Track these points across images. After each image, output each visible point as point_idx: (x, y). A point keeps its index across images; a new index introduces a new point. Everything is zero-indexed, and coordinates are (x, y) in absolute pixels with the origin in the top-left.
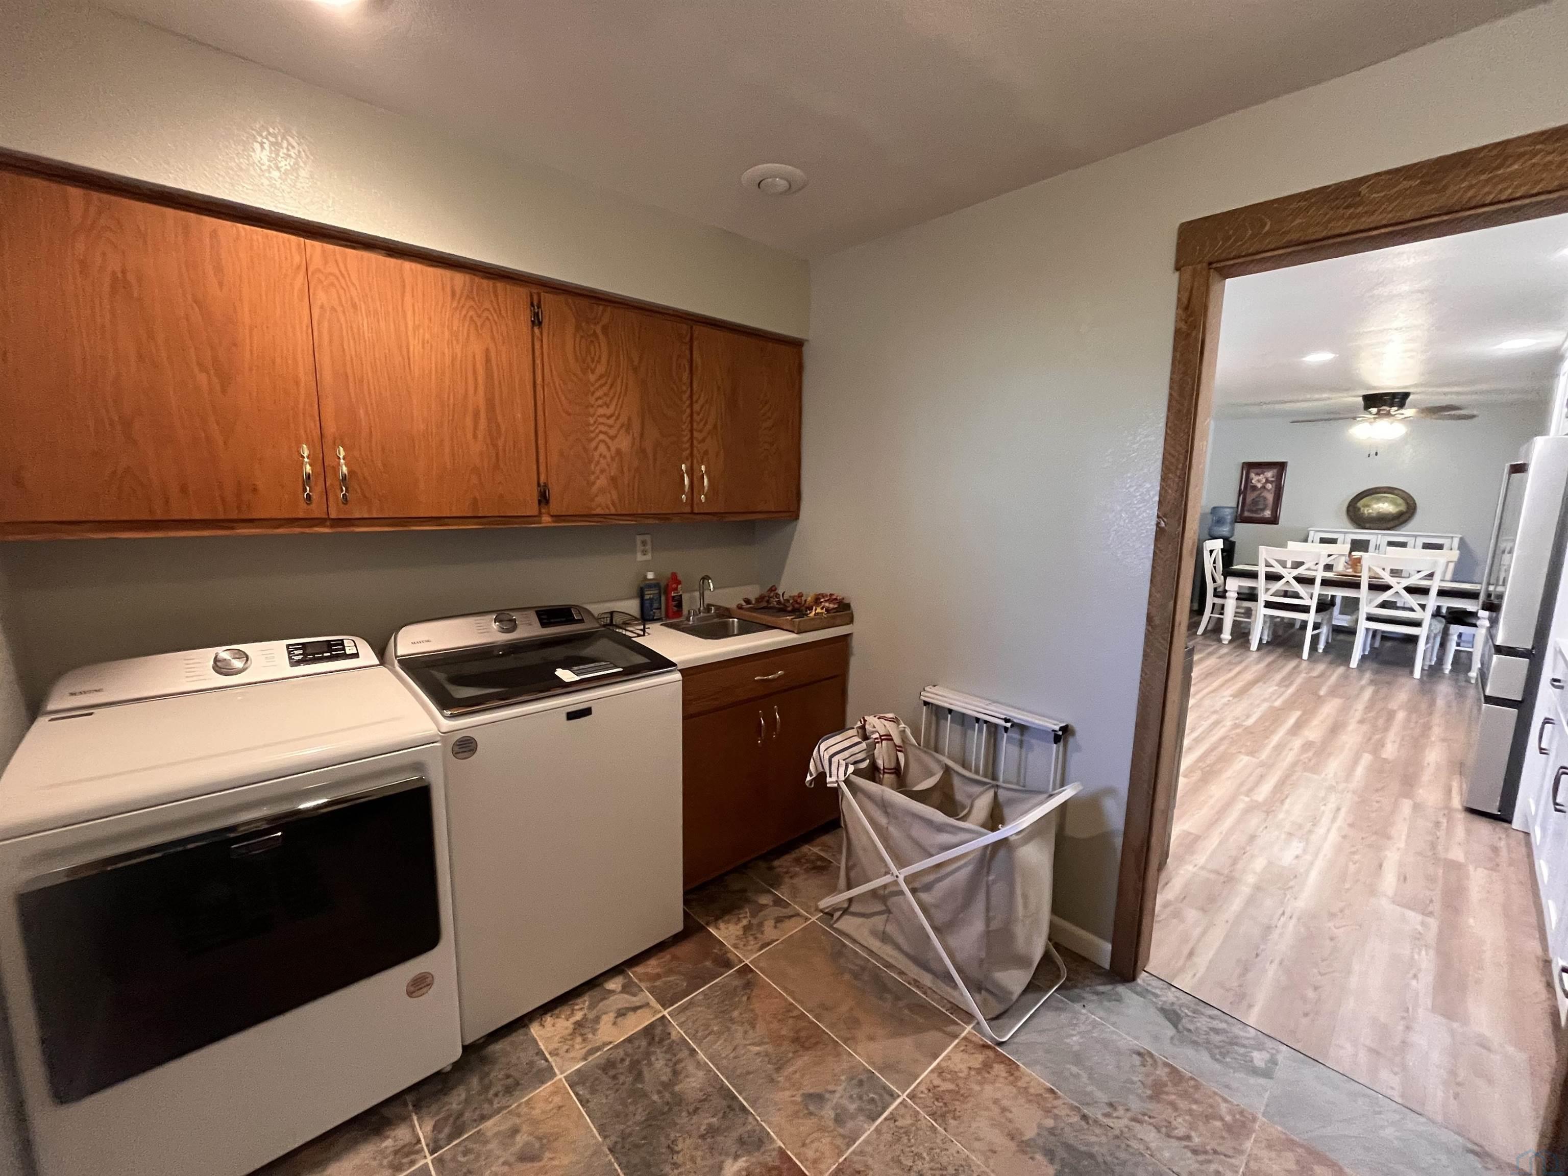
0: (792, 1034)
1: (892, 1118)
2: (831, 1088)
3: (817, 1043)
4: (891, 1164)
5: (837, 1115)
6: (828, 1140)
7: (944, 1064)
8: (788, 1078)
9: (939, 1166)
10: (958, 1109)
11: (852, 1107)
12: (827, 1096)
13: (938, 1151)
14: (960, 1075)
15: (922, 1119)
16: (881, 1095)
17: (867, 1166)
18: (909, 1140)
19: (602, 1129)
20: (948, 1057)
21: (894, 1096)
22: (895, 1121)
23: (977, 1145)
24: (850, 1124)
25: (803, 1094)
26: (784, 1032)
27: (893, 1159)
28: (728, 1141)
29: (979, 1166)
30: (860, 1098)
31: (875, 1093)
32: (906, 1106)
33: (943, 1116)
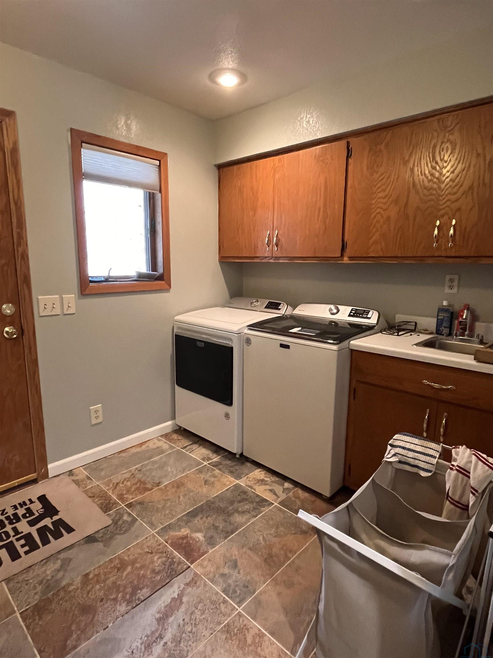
0: (273, 554)
1: (225, 602)
2: (241, 571)
3: (269, 565)
4: (199, 599)
5: (226, 575)
6: (212, 570)
7: (266, 638)
8: (245, 553)
9: (197, 623)
10: (234, 642)
11: (230, 581)
12: (236, 570)
13: (206, 624)
14: (259, 648)
15: (225, 618)
16: (238, 596)
17: (199, 587)
18: (212, 609)
19: (217, 496)
20: (272, 644)
21: (239, 603)
22: (223, 603)
23: (209, 649)
24: (221, 580)
25: (237, 560)
26: (274, 550)
27: (201, 599)
28: (211, 533)
29: (196, 647)
30: (236, 586)
31: (240, 593)
32: (232, 610)
33: (228, 632)
